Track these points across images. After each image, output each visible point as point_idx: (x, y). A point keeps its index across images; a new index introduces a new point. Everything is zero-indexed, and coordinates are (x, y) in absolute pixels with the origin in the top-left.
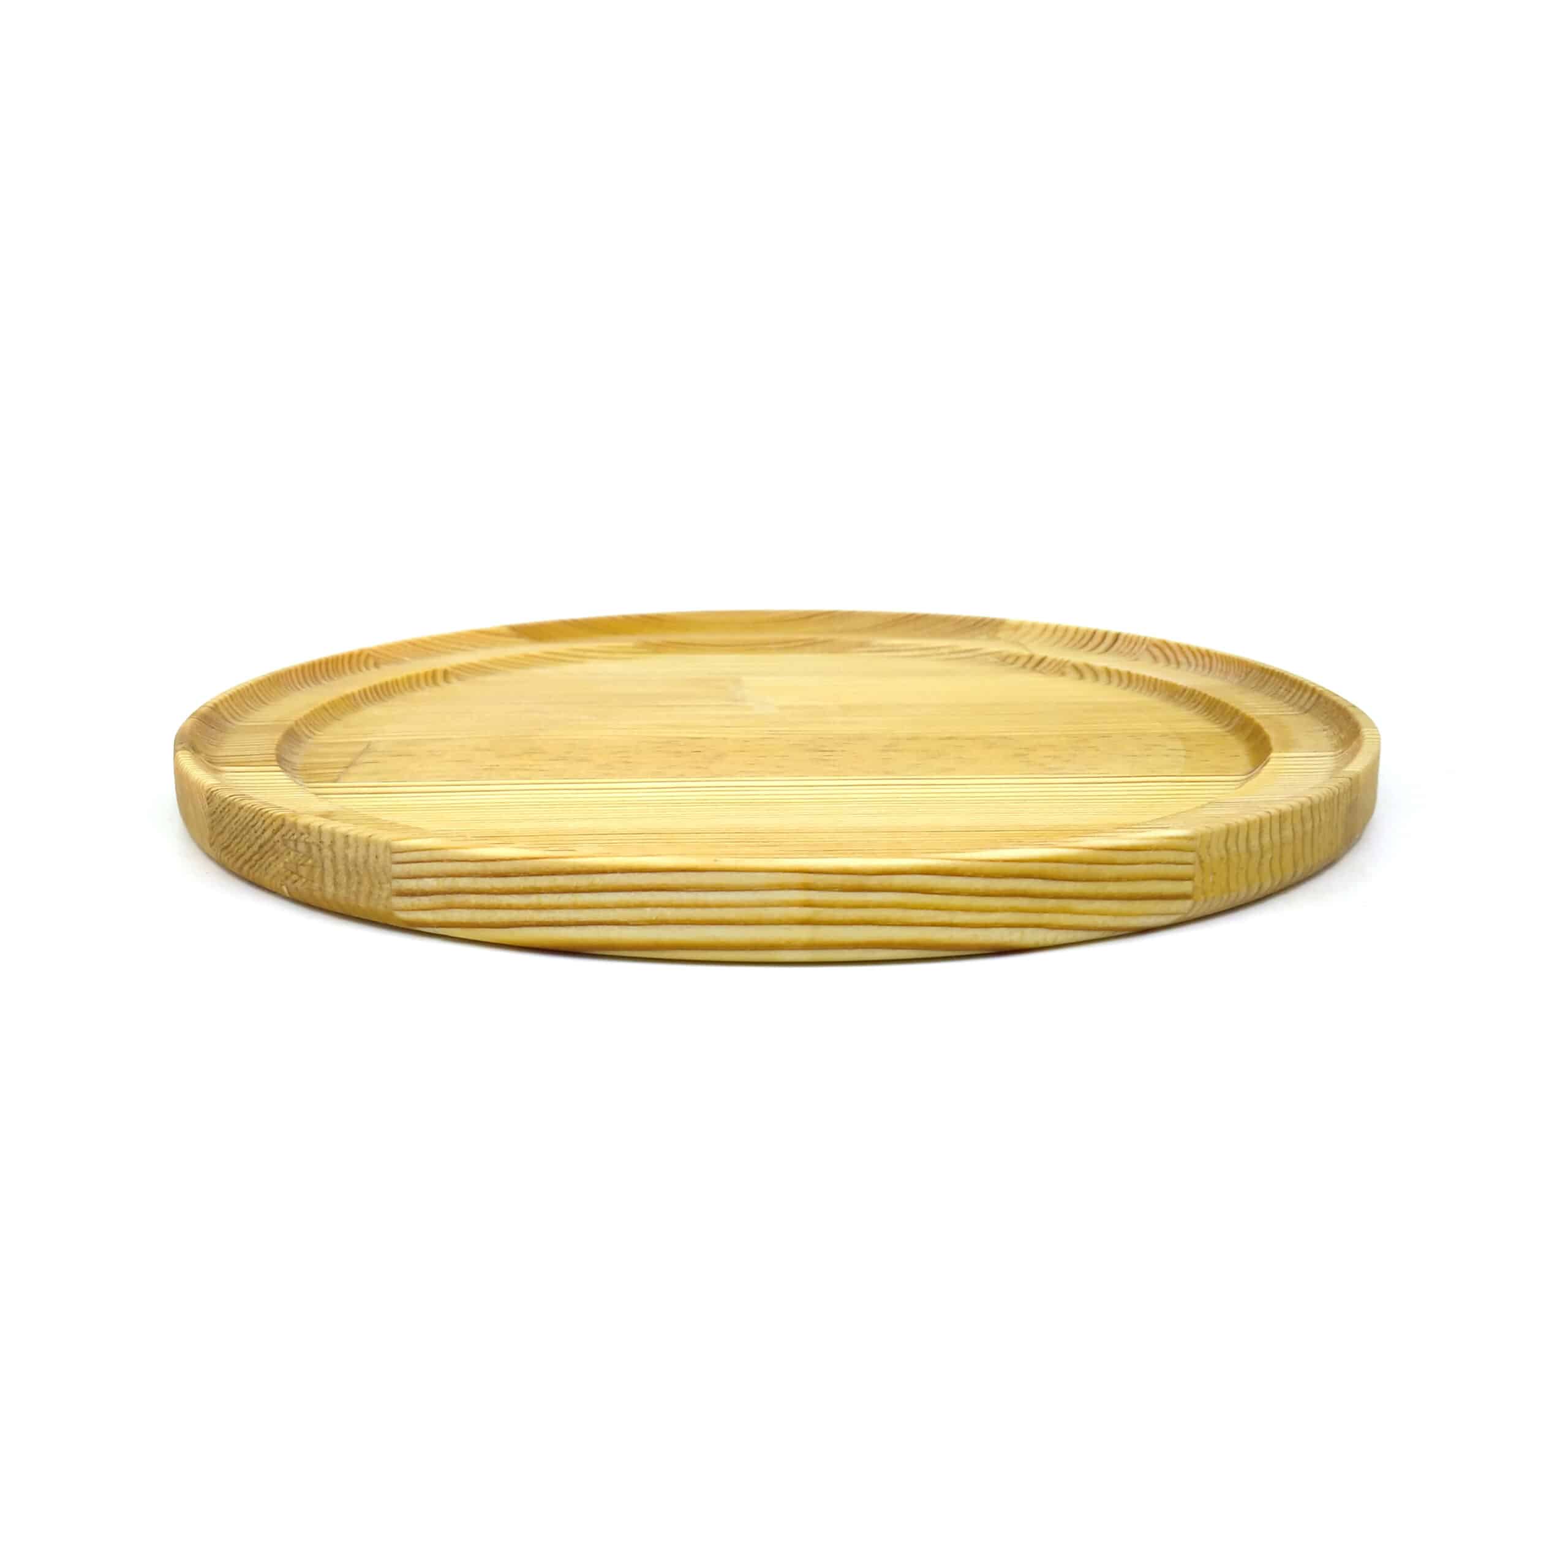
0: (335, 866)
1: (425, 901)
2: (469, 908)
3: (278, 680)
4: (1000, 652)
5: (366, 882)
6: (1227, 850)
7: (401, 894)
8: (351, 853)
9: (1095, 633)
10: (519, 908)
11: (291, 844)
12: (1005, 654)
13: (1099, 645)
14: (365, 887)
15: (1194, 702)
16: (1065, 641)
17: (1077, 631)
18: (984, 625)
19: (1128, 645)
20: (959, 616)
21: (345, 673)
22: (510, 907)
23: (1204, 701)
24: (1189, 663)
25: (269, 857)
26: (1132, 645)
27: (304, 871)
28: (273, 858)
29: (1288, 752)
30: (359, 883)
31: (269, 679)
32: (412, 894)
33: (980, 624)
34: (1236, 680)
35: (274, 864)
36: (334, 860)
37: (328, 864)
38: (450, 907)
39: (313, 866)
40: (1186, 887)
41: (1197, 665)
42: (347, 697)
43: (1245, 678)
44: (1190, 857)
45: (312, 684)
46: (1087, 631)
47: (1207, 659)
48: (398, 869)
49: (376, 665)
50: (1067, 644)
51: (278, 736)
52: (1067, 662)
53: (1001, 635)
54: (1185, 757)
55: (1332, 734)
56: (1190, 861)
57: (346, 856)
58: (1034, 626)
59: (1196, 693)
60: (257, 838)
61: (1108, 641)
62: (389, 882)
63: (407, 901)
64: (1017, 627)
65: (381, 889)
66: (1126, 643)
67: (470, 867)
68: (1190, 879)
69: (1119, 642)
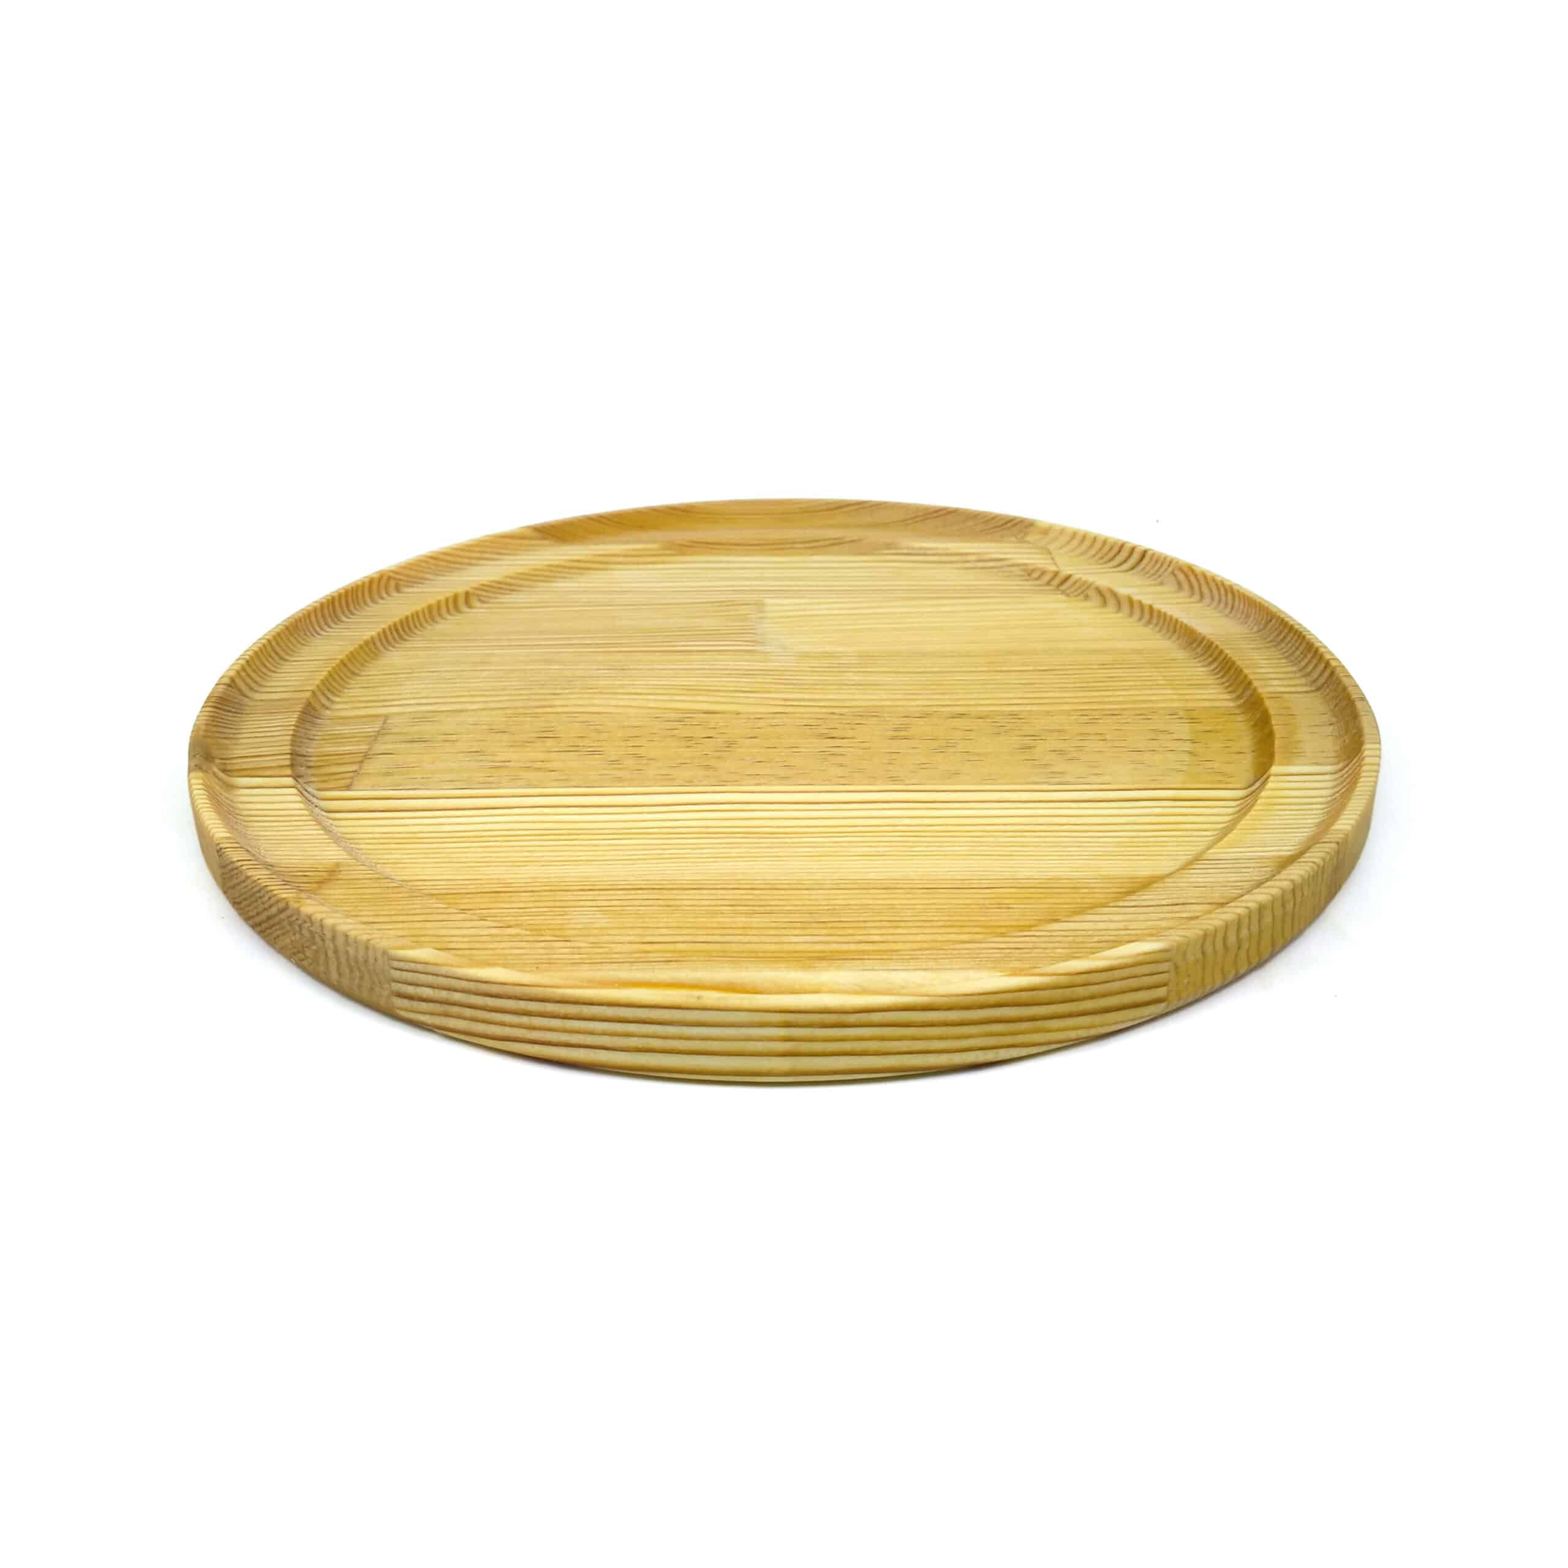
0: (338, 958)
1: (424, 1006)
2: (465, 1019)
3: (297, 626)
4: (1026, 564)
5: (367, 977)
6: (1203, 953)
7: (400, 995)
8: (351, 951)
9: (1122, 546)
10: (511, 1026)
11: (297, 928)
12: (1031, 567)
13: (1125, 561)
14: (367, 984)
15: (1211, 656)
16: (1093, 552)
17: (1105, 542)
18: (1015, 525)
19: (1154, 566)
20: (991, 513)
21: (365, 603)
22: (503, 1024)
23: (1220, 659)
24: (1212, 598)
25: (276, 930)
26: (1158, 565)
27: (308, 953)
28: (279, 932)
29: (1288, 764)
30: (361, 978)
31: (287, 628)
32: (411, 998)
33: (1009, 525)
34: (1255, 629)
35: (281, 938)
36: (336, 952)
37: (330, 953)
38: (446, 1015)
39: (317, 951)
40: (1161, 992)
41: (1220, 601)
42: (367, 643)
43: (1264, 628)
44: (1165, 966)
45: (333, 625)
46: (1115, 543)
47: (1230, 596)
48: (397, 974)
49: (398, 589)
50: (1094, 556)
51: (293, 719)
52: (1092, 583)
53: (1029, 538)
54: (1190, 753)
55: (1337, 734)
56: (1165, 970)
57: (347, 953)
58: (1062, 531)
59: (1214, 646)
60: (265, 909)
61: (1136, 557)
62: (389, 983)
63: (406, 1003)
64: (1046, 531)
65: (382, 988)
66: (1153, 562)
67: (463, 984)
68: (1165, 985)
69: (1145, 561)
